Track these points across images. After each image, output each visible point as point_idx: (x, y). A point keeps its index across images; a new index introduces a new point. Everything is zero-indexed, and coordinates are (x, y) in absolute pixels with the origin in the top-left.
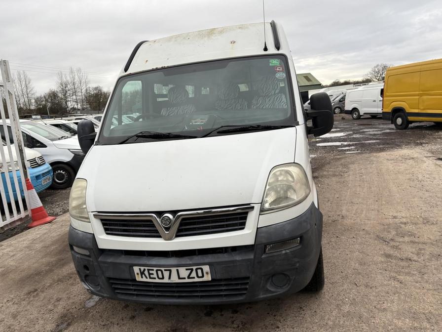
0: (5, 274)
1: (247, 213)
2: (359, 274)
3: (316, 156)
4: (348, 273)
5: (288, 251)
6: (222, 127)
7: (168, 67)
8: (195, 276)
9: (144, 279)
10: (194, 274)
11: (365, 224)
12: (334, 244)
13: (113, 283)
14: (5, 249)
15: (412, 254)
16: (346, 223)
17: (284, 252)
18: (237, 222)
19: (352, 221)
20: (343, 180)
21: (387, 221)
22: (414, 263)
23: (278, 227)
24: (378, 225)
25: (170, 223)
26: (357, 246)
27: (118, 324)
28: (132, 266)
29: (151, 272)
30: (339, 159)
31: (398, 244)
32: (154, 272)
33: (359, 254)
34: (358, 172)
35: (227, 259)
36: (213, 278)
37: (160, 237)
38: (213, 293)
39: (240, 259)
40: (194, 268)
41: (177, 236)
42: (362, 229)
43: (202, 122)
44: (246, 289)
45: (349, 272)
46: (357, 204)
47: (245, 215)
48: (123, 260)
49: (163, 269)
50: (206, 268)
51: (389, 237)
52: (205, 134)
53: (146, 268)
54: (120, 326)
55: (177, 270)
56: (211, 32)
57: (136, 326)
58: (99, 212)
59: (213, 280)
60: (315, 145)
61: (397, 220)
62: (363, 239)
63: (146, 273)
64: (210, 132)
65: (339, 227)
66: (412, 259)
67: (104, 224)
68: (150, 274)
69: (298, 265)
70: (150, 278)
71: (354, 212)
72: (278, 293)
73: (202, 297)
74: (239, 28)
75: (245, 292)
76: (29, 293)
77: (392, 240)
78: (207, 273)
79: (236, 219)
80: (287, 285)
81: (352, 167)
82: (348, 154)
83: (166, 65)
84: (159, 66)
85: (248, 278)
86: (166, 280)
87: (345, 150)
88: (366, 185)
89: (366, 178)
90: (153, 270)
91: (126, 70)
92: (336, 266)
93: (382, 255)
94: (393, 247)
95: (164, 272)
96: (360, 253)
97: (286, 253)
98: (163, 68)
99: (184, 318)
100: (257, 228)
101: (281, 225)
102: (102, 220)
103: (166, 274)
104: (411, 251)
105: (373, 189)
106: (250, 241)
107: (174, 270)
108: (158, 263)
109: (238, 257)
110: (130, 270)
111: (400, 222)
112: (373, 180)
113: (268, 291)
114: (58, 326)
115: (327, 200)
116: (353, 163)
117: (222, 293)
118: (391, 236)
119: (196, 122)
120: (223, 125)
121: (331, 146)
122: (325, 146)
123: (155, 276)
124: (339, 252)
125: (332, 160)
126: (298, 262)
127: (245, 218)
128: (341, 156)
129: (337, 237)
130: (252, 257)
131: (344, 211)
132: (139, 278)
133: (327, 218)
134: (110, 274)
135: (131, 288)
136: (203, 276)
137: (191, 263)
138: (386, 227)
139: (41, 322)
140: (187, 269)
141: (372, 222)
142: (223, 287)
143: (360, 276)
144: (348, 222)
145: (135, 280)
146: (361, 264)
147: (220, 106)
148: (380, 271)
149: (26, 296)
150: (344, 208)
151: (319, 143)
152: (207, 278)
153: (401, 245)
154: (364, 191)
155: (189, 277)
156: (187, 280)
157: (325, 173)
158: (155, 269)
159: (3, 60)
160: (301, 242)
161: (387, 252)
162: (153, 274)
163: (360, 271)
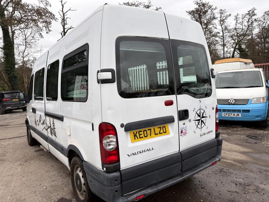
131: (20, 168)
133: (31, 162)
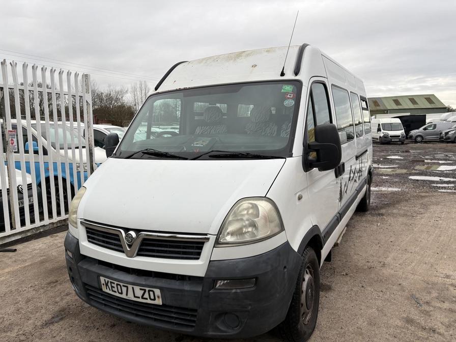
0: (43, 262)
1: (203, 243)
2: (361, 334)
3: (400, 190)
4: (348, 330)
5: (238, 291)
6: (212, 151)
7: (189, 89)
8: (148, 297)
9: (108, 291)
10: (146, 296)
11: (406, 278)
12: (353, 294)
13: (88, 289)
14: (57, 240)
15: (440, 325)
16: (383, 273)
17: (234, 291)
18: (192, 251)
19: (392, 272)
20: (411, 222)
21: (435, 279)
22: (436, 335)
23: (230, 263)
24: (420, 282)
25: (132, 240)
26: (379, 303)
27: (98, 329)
28: (99, 275)
29: (113, 285)
30: (422, 197)
31: (432, 309)
32: (115, 286)
33: (376, 312)
34: (436, 215)
35: (177, 287)
36: (165, 303)
37: (123, 252)
38: (166, 319)
39: (189, 289)
40: (147, 289)
41: (138, 255)
42: (398, 283)
43: (202, 144)
44: (194, 321)
45: (351, 329)
46: (411, 253)
47: (201, 245)
48: (95, 269)
49: (122, 284)
50: (158, 292)
51: (425, 299)
52: (196, 157)
53: (110, 280)
54: (98, 331)
55: (133, 288)
56: (239, 55)
57: (111, 335)
58: (86, 220)
59: (164, 305)
60: (406, 178)
61: (448, 280)
62: (392, 296)
63: (109, 284)
64: (200, 155)
65: (373, 275)
66: (437, 330)
67: (88, 232)
68: (112, 287)
69: (250, 308)
70: (113, 291)
71: (401, 261)
72: (228, 334)
73: (155, 320)
74: (267, 51)
75: (194, 324)
76: (50, 283)
77: (427, 303)
78: (158, 297)
79: (192, 248)
80: (239, 327)
81: (433, 208)
82: (441, 192)
83: (188, 87)
84: (182, 87)
85: (196, 311)
86: (124, 296)
87: (439, 188)
88: (436, 232)
89: (441, 224)
90: (114, 283)
91: (156, 89)
92: (339, 320)
93: (403, 318)
94: (423, 312)
95: (123, 287)
96: (378, 310)
97: (236, 293)
98: (185, 89)
99: (155, 337)
100: (210, 261)
101: (233, 262)
102: (86, 228)
103: (124, 289)
104: (442, 320)
105: (442, 238)
106: (201, 273)
107: (130, 287)
108: (119, 278)
109: (187, 287)
110: (98, 279)
111: (451, 283)
112: (450, 227)
113: (218, 329)
114: (53, 318)
115: (377, 242)
116: (437, 204)
117: (173, 321)
118: (428, 298)
119: (197, 144)
120: (214, 150)
121: (424, 181)
122: (418, 180)
123: (115, 289)
124: (352, 305)
125: (414, 197)
126: (250, 305)
127: (201, 248)
128: (427, 194)
129: (363, 287)
130: (200, 290)
132: (104, 289)
133: (365, 263)
134: (85, 280)
135: (100, 297)
136: (154, 299)
137: (144, 283)
138: (430, 286)
139: (43, 311)
140: (141, 289)
141: (416, 277)
142: (175, 314)
143: (361, 337)
144: (386, 272)
145: (101, 290)
146: (370, 324)
147: (250, 129)
148: (387, 336)
149: (46, 286)
150: (391, 255)
151: (413, 175)
152: (159, 302)
153: (434, 311)
154: (429, 239)
155: (142, 298)
156: (140, 300)
157: (395, 211)
158: (116, 282)
159: (85, 73)
160: (256, 284)
161: (412, 316)
162: (114, 287)
163: (363, 331)
